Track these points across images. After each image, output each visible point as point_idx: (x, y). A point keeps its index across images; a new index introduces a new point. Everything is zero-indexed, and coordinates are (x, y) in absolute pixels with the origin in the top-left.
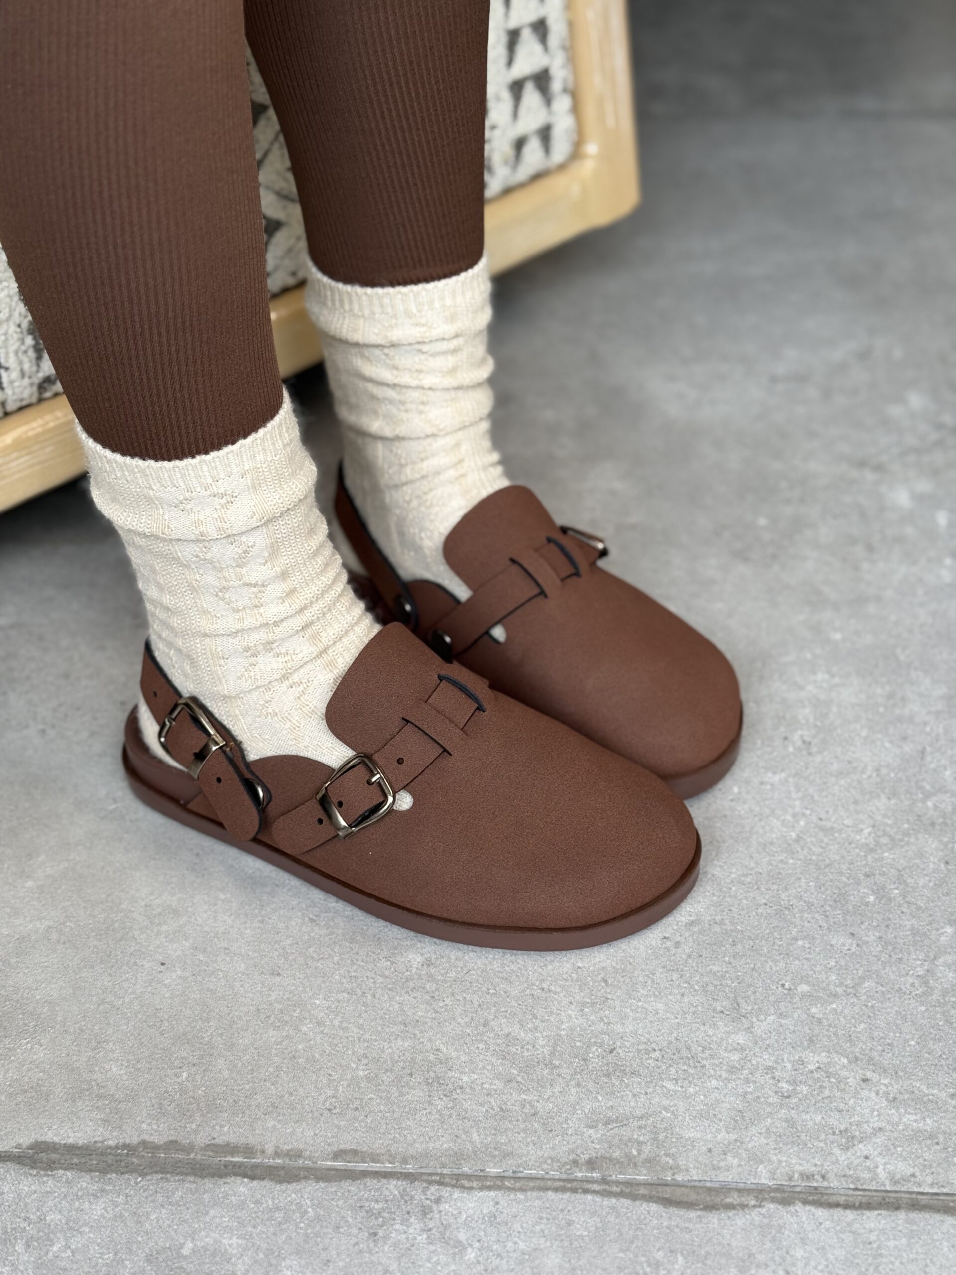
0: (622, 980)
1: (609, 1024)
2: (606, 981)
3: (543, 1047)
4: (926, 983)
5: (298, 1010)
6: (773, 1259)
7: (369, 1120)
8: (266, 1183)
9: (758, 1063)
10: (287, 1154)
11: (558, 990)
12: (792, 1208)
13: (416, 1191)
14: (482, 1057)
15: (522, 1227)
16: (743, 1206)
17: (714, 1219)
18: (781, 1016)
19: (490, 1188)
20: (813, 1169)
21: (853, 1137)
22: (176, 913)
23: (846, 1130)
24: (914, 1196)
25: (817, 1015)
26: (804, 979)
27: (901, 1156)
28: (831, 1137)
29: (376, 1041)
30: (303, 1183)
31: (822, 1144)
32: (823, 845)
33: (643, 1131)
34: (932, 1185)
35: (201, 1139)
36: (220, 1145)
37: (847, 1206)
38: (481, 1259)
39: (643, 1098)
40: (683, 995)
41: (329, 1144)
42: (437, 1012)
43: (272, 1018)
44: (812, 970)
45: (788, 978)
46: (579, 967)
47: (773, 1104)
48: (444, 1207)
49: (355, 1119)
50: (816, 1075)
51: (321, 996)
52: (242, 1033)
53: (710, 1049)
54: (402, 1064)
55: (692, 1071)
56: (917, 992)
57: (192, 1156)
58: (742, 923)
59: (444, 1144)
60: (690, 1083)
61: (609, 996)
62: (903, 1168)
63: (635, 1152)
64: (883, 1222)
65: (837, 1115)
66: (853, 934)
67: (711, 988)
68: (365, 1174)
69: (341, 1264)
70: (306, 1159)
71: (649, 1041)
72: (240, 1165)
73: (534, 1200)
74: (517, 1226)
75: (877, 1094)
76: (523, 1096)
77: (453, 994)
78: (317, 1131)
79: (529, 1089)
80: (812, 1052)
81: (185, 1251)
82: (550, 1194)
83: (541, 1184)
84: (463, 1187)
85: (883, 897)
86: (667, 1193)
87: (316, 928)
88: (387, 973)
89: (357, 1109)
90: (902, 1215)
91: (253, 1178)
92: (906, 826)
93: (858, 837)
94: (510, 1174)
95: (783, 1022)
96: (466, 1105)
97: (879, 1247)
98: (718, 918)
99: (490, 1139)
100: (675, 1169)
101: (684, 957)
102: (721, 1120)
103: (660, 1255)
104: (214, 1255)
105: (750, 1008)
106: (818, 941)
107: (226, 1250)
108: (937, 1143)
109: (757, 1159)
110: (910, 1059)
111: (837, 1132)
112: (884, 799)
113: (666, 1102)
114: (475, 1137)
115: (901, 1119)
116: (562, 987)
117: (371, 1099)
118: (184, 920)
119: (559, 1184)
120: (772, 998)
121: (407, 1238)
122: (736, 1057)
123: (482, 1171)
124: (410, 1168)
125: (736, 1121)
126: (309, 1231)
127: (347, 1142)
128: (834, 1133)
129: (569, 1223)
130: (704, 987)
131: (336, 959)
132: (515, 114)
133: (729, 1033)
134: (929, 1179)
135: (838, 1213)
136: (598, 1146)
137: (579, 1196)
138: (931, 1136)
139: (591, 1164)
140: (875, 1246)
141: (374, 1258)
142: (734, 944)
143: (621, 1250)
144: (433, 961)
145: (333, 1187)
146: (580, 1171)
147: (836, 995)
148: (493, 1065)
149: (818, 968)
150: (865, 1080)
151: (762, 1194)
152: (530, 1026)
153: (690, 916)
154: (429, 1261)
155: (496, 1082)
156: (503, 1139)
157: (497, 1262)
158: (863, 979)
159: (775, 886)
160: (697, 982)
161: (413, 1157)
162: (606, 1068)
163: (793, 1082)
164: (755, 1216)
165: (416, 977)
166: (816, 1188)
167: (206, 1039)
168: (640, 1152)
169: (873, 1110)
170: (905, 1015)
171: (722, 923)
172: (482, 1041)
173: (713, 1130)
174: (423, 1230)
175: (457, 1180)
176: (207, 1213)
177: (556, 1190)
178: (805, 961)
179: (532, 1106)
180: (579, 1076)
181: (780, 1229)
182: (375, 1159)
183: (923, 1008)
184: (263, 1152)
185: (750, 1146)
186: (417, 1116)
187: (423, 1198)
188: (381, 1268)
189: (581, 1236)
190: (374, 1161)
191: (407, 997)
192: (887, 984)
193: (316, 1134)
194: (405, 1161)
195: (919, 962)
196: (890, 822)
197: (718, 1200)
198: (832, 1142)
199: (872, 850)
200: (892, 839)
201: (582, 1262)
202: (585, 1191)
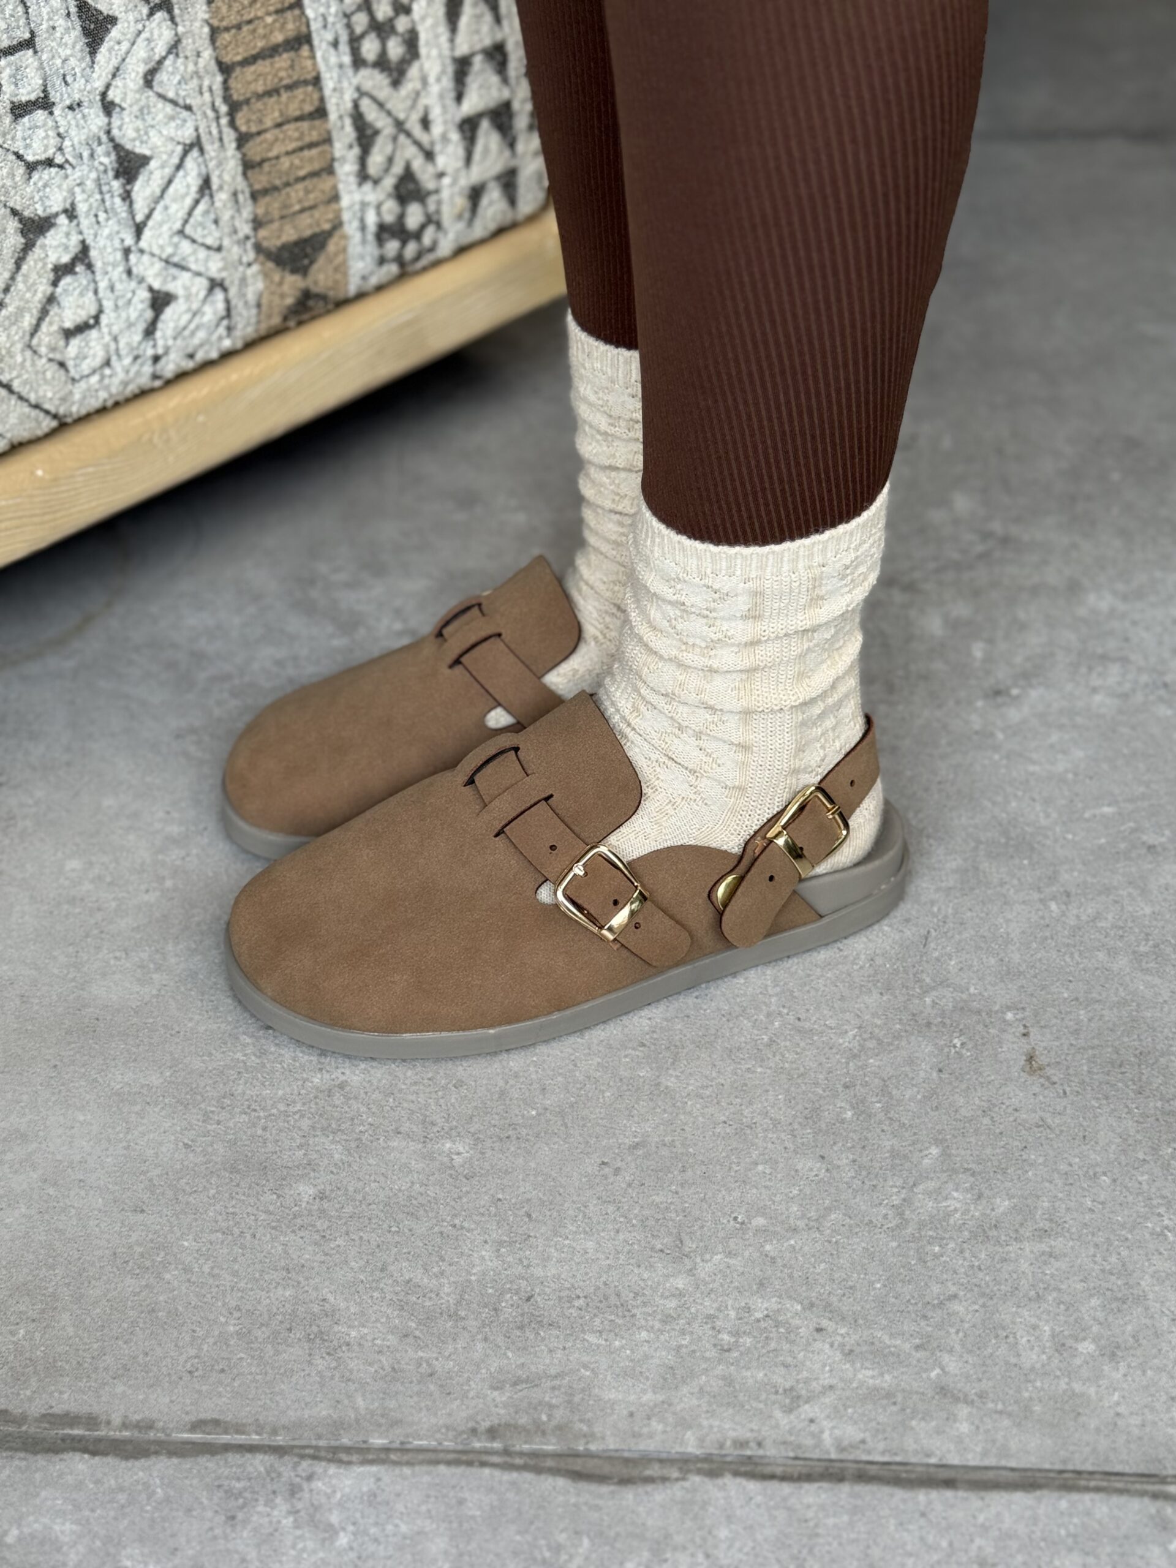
0: (548, 1213)
1: (528, 1266)
2: (529, 1216)
3: (448, 1295)
4: (901, 1214)
5: (162, 1254)
6: (693, 1541)
7: (236, 1384)
8: (110, 1460)
9: (697, 1311)
10: (137, 1426)
11: (473, 1226)
12: (720, 1481)
13: (286, 1468)
14: (376, 1308)
15: (406, 1507)
16: (664, 1479)
17: (628, 1495)
18: (730, 1254)
19: (371, 1462)
20: (749, 1435)
21: (799, 1397)
22: (24, 1137)
23: (792, 1389)
24: (861, 1466)
25: (772, 1254)
26: (762, 1211)
27: (851, 1418)
28: (773, 1397)
29: (252, 1290)
30: (153, 1459)
31: (761, 1406)
32: (798, 1050)
33: (557, 1393)
34: (883, 1453)
35: (36, 1409)
36: (58, 1415)
37: (784, 1478)
38: (355, 1545)
39: (559, 1354)
40: (618, 1232)
41: (187, 1413)
42: (327, 1255)
43: (130, 1264)
44: (770, 1199)
45: (743, 1210)
46: (499, 1200)
47: (709, 1359)
48: (318, 1485)
49: (220, 1383)
50: (763, 1324)
51: (190, 1237)
52: (93, 1282)
53: (644, 1294)
54: (280, 1318)
55: (620, 1321)
56: (890, 1225)
57: (24, 1428)
58: (695, 1145)
59: (323, 1411)
60: (616, 1335)
61: (532, 1234)
62: (851, 1432)
63: (544, 1418)
64: (823, 1496)
65: (783, 1371)
66: (823, 1157)
67: (651, 1222)
68: (227, 1448)
69: (190, 1552)
70: (158, 1430)
71: (573, 1286)
72: (81, 1439)
73: (424, 1476)
74: (400, 1507)
75: (832, 1346)
76: (420, 1354)
77: (347, 1234)
78: (174, 1398)
79: (427, 1346)
80: (762, 1297)
81: (10, 1539)
82: (442, 1469)
83: (432, 1457)
84: (340, 1462)
85: (863, 1112)
86: (578, 1465)
87: (191, 1155)
88: (271, 1208)
89: (223, 1371)
90: (845, 1488)
91: (94, 1453)
92: (898, 1026)
93: (841, 1041)
94: (397, 1445)
95: (732, 1261)
96: (352, 1365)
97: (816, 1526)
98: (668, 1139)
99: (376, 1404)
100: (590, 1437)
101: (624, 1186)
102: (647, 1378)
103: (562, 1538)
104: (42, 1543)
105: (694, 1246)
106: (781, 1165)
107: (57, 1537)
108: (895, 1403)
109: (684, 1424)
110: (873, 1305)
111: (781, 1391)
112: (875, 995)
113: (585, 1359)
114: (360, 1402)
115: (855, 1375)
116: (477, 1223)
117: (241, 1359)
118: (35, 1145)
119: (451, 1456)
120: (721, 1234)
121: (271, 1522)
122: (672, 1304)
123: (365, 1442)
124: (280, 1440)
125: (665, 1379)
126: (156, 1515)
127: (208, 1410)
128: (777, 1393)
129: (461, 1502)
130: (643, 1221)
131: (212, 1192)
132: (468, 159)
133: (667, 1276)
134: (881, 1446)
135: (774, 1485)
136: (502, 1412)
137: (475, 1471)
138: (889, 1395)
139: (492, 1433)
140: (811, 1524)
141: (230, 1546)
142: (684, 1170)
143: (519, 1532)
144: (327, 1193)
145: (187, 1464)
146: (479, 1440)
147: (795, 1230)
148: (388, 1317)
149: (778, 1198)
150: (819, 1330)
151: (686, 1464)
152: (435, 1270)
153: (635, 1136)
154: (294, 1547)
155: (390, 1337)
156: (392, 1404)
157: (372, 1548)
158: (829, 1210)
159: (738, 1100)
160: (636, 1216)
161: (284, 1427)
162: (520, 1318)
163: (737, 1334)
164: (677, 1491)
165: (305, 1212)
166: (750, 1457)
167: (50, 1290)
168: (550, 1416)
169: (824, 1366)
170: (873, 1253)
171: (672, 1144)
172: (377, 1288)
173: (638, 1390)
174: (289, 1513)
175: (334, 1453)
176: (38, 1495)
177: (449, 1463)
178: (763, 1190)
179: (429, 1365)
180: (487, 1329)
181: (704, 1505)
182: (239, 1429)
183: (894, 1244)
184: (108, 1423)
185: (679, 1408)
186: (293, 1379)
187: (292, 1474)
188: (236, 1556)
189: (473, 1517)
190: (238, 1432)
191: (292, 1237)
192: (856, 1216)
193: (172, 1402)
194: (274, 1432)
195: (895, 1190)
196: (879, 1022)
197: (635, 1472)
198: (774, 1403)
199: (855, 1056)
200: (880, 1042)
201: (473, 1546)
202: (483, 1464)
